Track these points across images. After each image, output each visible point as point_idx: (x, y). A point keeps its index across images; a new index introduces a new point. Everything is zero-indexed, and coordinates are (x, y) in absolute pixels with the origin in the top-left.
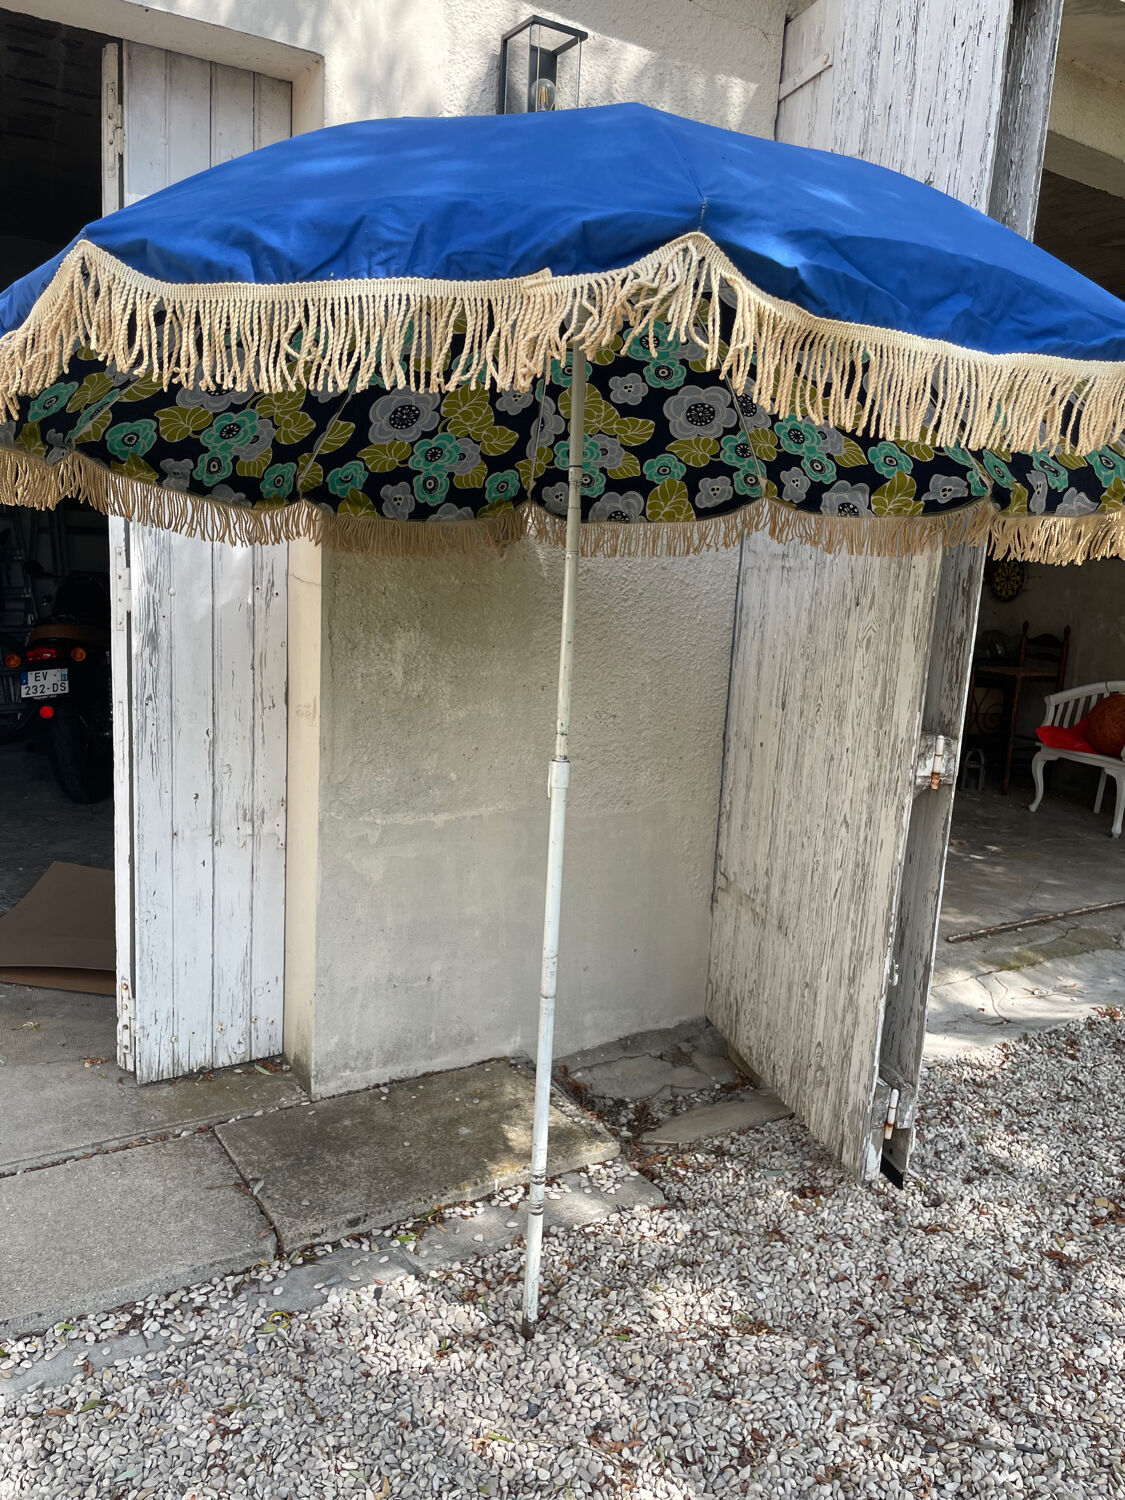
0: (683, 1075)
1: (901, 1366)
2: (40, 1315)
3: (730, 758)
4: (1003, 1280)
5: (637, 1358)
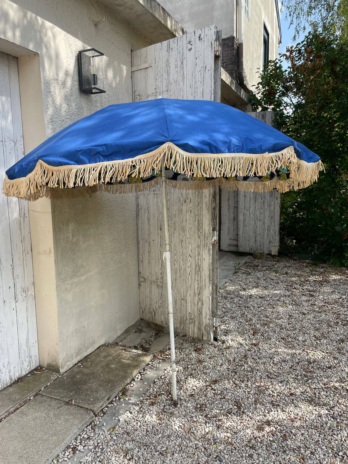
0: (143, 335)
1: (248, 377)
2: (48, 460)
3: (140, 245)
4: (249, 352)
5: (201, 399)
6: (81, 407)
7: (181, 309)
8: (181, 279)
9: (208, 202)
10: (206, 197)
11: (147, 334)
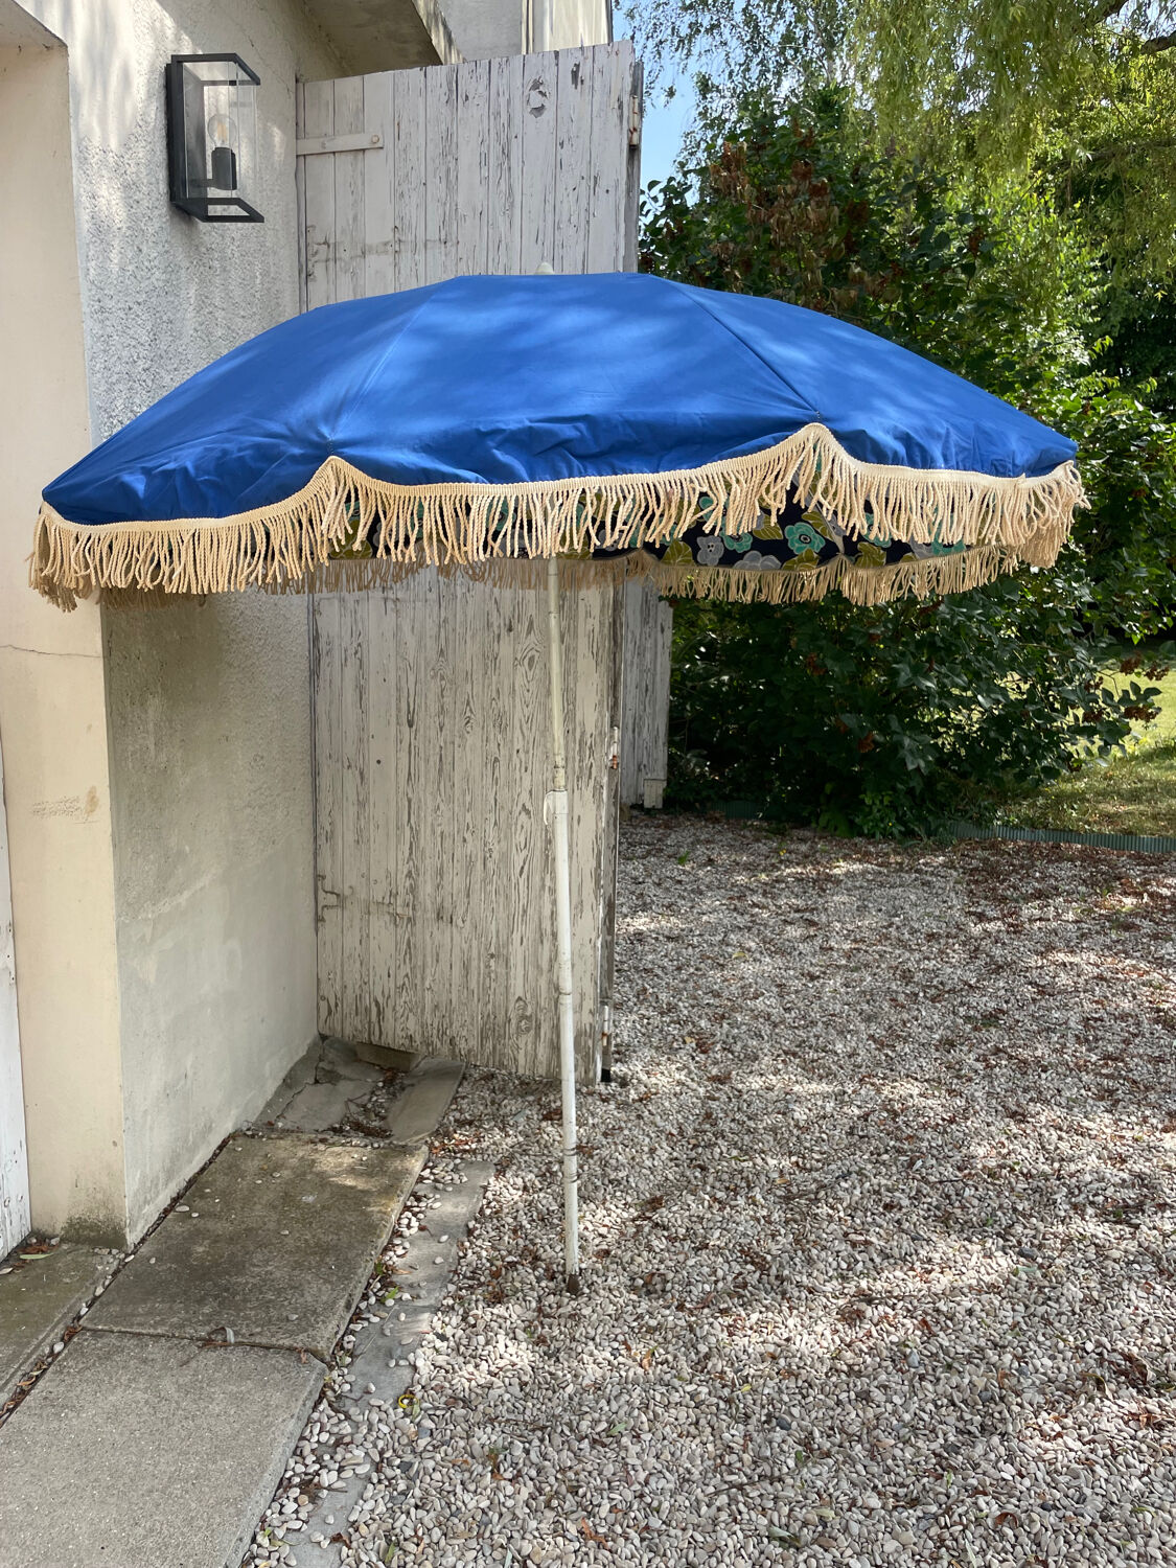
2: (241, 1540)
6: (268, 1348)
7: (486, 989)
8: (488, 888)
9: (597, 630)
10: (588, 614)
11: (356, 1087)
